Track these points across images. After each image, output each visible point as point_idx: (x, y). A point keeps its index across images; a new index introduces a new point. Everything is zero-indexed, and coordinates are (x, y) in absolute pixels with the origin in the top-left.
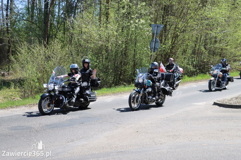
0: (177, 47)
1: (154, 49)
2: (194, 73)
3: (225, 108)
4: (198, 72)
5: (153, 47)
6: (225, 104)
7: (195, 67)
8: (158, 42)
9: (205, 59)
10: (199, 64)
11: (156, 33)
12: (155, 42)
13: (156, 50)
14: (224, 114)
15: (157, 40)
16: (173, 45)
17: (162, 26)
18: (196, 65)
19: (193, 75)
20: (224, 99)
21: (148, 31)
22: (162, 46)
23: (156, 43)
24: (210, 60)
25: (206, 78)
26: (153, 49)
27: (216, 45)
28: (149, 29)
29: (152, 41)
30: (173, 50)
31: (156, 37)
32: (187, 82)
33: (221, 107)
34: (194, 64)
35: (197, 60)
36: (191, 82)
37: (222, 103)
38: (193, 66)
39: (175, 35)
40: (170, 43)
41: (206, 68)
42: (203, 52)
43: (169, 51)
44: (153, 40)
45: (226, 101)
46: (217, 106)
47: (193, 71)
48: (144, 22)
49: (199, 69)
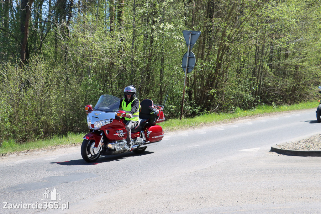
0: (227, 64)
1: (188, 69)
2: (254, 104)
3: (286, 156)
4: (260, 101)
5: (187, 66)
6: (287, 150)
7: (256, 95)
8: (194, 57)
9: (269, 82)
10: (262, 90)
11: (191, 43)
12: (189, 58)
13: (190, 70)
14: (283, 164)
15: (191, 55)
16: (220, 62)
17: (199, 34)
18: (256, 91)
19: (252, 107)
20: (288, 142)
21: (179, 41)
22: (203, 63)
23: (191, 59)
24: (277, 84)
25: (269, 110)
26: (186, 69)
27: (286, 61)
28: (180, 38)
29: (185, 56)
30: (219, 69)
31: (190, 50)
32: (239, 118)
33: (281, 155)
34: (253, 90)
35: (257, 84)
36: (245, 117)
37: (283, 149)
38: (252, 94)
39: (221, 47)
40: (215, 59)
41: (272, 95)
42: (266, 71)
43: (213, 71)
44: (186, 54)
45: (290, 145)
46: (275, 153)
47: (252, 100)
48: (172, 27)
49: (261, 98)
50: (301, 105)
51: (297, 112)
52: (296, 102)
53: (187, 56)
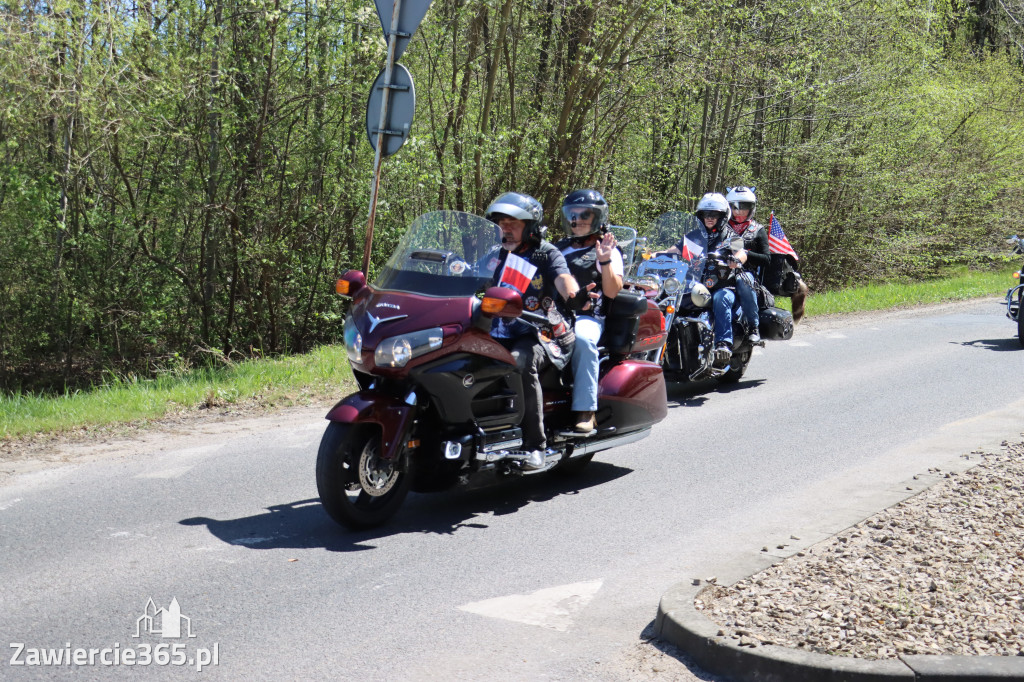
1: (386, 138)
5: (382, 125)
8: (408, 89)
12: (392, 92)
13: (395, 142)
15: (400, 78)
23: (400, 98)
26: (380, 138)
29: (377, 86)
31: (395, 59)
50: (849, 294)
51: (834, 323)
52: (830, 282)
53: (383, 84)
